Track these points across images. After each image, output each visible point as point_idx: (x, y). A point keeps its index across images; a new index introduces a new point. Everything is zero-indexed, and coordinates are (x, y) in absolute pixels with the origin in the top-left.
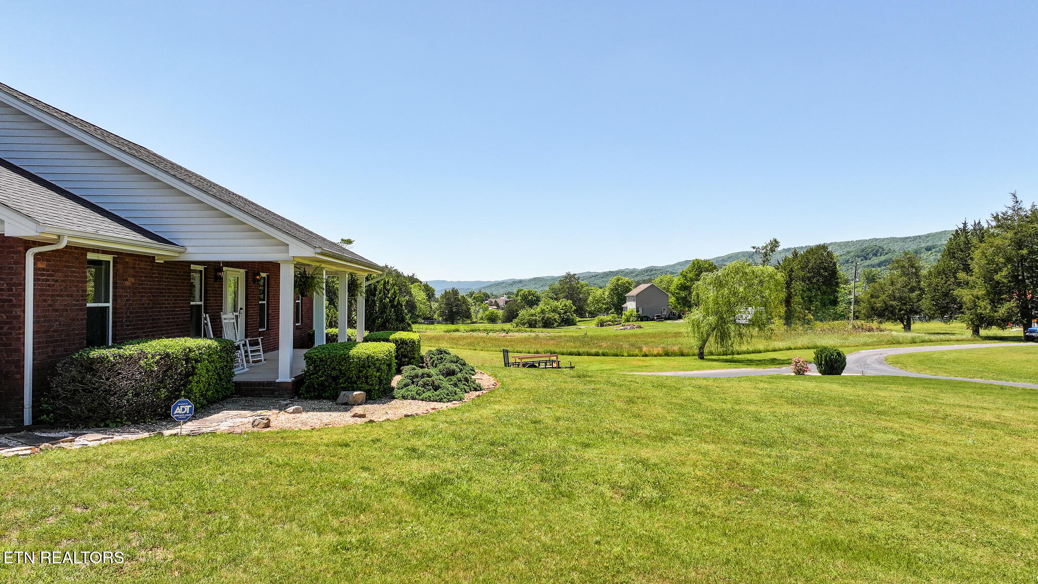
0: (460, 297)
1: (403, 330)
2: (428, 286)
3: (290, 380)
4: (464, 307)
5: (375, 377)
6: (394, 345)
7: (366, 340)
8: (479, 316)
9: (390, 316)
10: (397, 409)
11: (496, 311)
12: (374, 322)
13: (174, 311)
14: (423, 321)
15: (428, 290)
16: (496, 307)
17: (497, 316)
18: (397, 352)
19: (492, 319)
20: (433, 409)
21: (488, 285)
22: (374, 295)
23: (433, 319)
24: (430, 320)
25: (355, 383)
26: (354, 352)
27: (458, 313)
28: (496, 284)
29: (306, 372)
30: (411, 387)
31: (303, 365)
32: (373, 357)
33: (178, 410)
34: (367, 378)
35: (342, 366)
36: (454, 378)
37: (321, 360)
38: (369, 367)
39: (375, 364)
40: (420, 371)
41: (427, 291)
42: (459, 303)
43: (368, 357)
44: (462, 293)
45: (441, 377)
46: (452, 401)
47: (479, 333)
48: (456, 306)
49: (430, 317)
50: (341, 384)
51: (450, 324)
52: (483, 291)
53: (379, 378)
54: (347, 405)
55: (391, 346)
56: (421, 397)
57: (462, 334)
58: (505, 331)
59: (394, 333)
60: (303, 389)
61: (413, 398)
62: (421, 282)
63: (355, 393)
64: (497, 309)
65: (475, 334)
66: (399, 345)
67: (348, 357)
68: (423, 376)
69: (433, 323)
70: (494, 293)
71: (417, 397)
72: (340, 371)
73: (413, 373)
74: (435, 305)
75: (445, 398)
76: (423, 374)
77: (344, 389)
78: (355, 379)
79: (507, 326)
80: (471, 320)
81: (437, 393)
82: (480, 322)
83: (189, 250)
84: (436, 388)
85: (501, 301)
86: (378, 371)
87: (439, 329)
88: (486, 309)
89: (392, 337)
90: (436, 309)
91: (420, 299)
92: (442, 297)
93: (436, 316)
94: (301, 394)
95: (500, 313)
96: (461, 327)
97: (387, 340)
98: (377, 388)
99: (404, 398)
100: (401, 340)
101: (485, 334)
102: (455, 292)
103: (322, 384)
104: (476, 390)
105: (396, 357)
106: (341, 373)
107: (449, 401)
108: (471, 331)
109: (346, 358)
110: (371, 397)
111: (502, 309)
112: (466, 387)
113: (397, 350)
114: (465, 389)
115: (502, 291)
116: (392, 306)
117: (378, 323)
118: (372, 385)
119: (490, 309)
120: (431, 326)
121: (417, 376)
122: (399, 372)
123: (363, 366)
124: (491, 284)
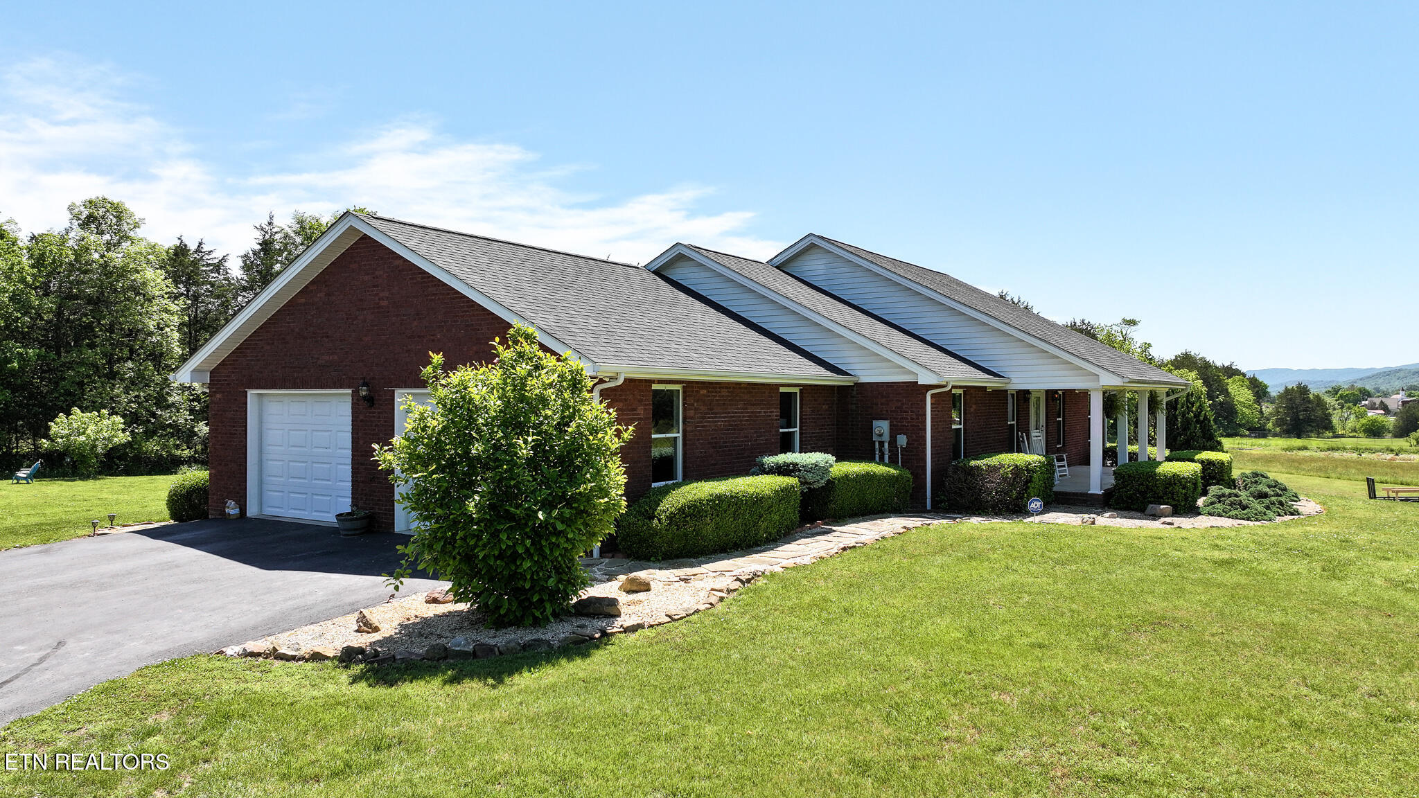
0: (1311, 396)
1: (1212, 449)
2: (1256, 380)
3: (1101, 492)
4: (1319, 413)
5: (1181, 494)
6: (1200, 465)
7: (1169, 459)
8: (1350, 424)
9: (1194, 432)
10: (1203, 522)
11: (1381, 418)
12: (1175, 440)
13: (998, 430)
14: (1247, 433)
15: (1257, 386)
16: (1382, 412)
17: (1384, 426)
18: (1203, 472)
19: (1374, 431)
20: (1238, 524)
21: (1369, 374)
22: (1176, 409)
23: (1265, 430)
24: (1259, 431)
25: (1162, 498)
26: (1160, 470)
27: (1308, 421)
28: (1385, 372)
29: (1115, 486)
30: (1217, 505)
31: (1111, 481)
32: (1178, 476)
33: (1033, 505)
34: (1173, 494)
35: (1149, 482)
36: (1266, 501)
37: (1130, 476)
38: (1175, 484)
39: (1181, 482)
40: (1227, 491)
41: (1254, 387)
42: (1310, 406)
43: (1174, 475)
44: (1314, 390)
45: (1251, 499)
46: (1260, 520)
47: (1345, 454)
48: (1304, 411)
49: (1261, 427)
50: (1148, 498)
51: (1294, 437)
52: (1359, 385)
53: (1185, 495)
54: (1155, 517)
55: (1197, 467)
56: (1227, 515)
57: (1314, 454)
58: (1392, 451)
59: (1200, 453)
60: (1112, 501)
61: (1220, 515)
62: (1244, 375)
63: (1162, 507)
64: (1384, 414)
65: (1336, 455)
66: (1206, 465)
67: (1155, 474)
68: (1230, 495)
69: (1265, 436)
70: (1383, 388)
71: (1224, 514)
72: (1147, 486)
73: (1220, 492)
74: (1268, 409)
75: (1253, 517)
76: (1230, 494)
77: (1151, 503)
78: (1161, 494)
79: (1401, 443)
80: (1334, 432)
81: (1245, 512)
82: (1351, 435)
83: (1014, 380)
84: (1244, 508)
85: (1395, 401)
86: (1183, 488)
87: (1276, 445)
88: (1363, 415)
89: (1196, 457)
90: (1271, 414)
91: (1242, 400)
92: (1281, 396)
93: (1270, 425)
94: (1111, 505)
95: (1391, 420)
96: (1314, 442)
97: (1192, 460)
98: (1183, 504)
99: (1210, 514)
100: (1207, 460)
101: (1355, 456)
102: (1303, 390)
103: (1130, 497)
104: (1292, 514)
105: (1202, 478)
106: (1148, 489)
107: (1257, 520)
108: (1329, 450)
109: (1153, 476)
110: (1176, 512)
111: (1395, 414)
112: (1280, 511)
113: (1204, 470)
114: (1278, 512)
115: (1397, 384)
116: (1198, 422)
117: (1181, 441)
118: (1178, 501)
119: (1369, 414)
120: (1262, 441)
121: (1223, 495)
122: (1205, 493)
123: (1170, 484)
124: (1376, 372)
